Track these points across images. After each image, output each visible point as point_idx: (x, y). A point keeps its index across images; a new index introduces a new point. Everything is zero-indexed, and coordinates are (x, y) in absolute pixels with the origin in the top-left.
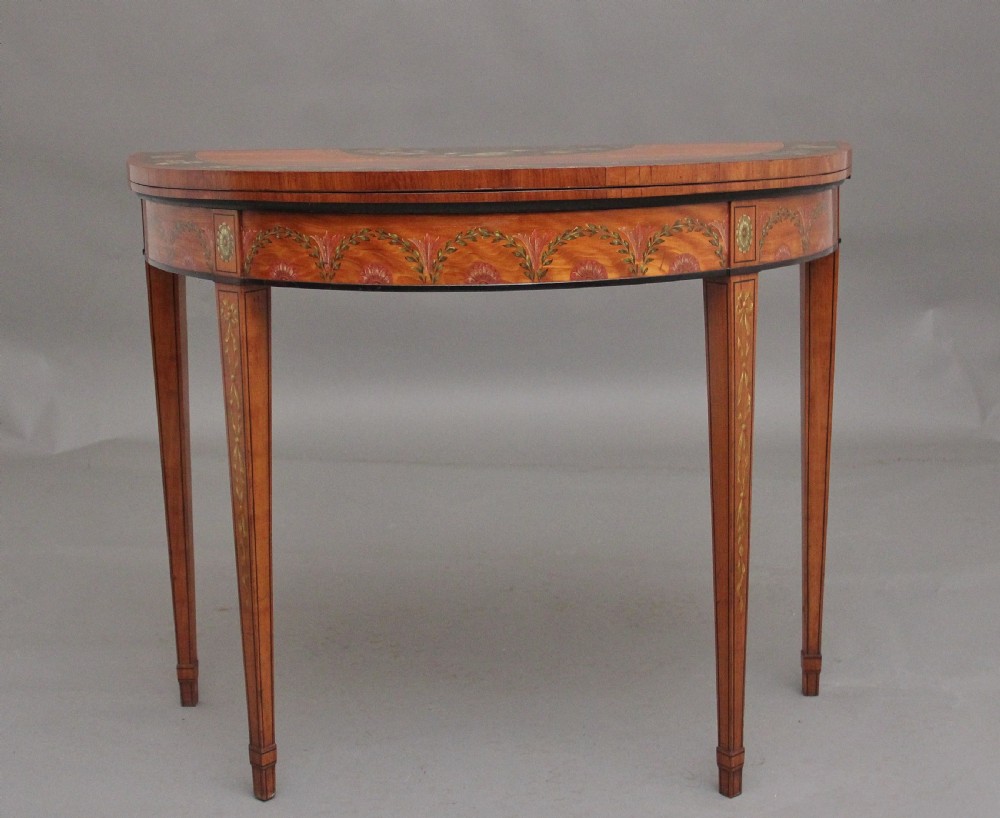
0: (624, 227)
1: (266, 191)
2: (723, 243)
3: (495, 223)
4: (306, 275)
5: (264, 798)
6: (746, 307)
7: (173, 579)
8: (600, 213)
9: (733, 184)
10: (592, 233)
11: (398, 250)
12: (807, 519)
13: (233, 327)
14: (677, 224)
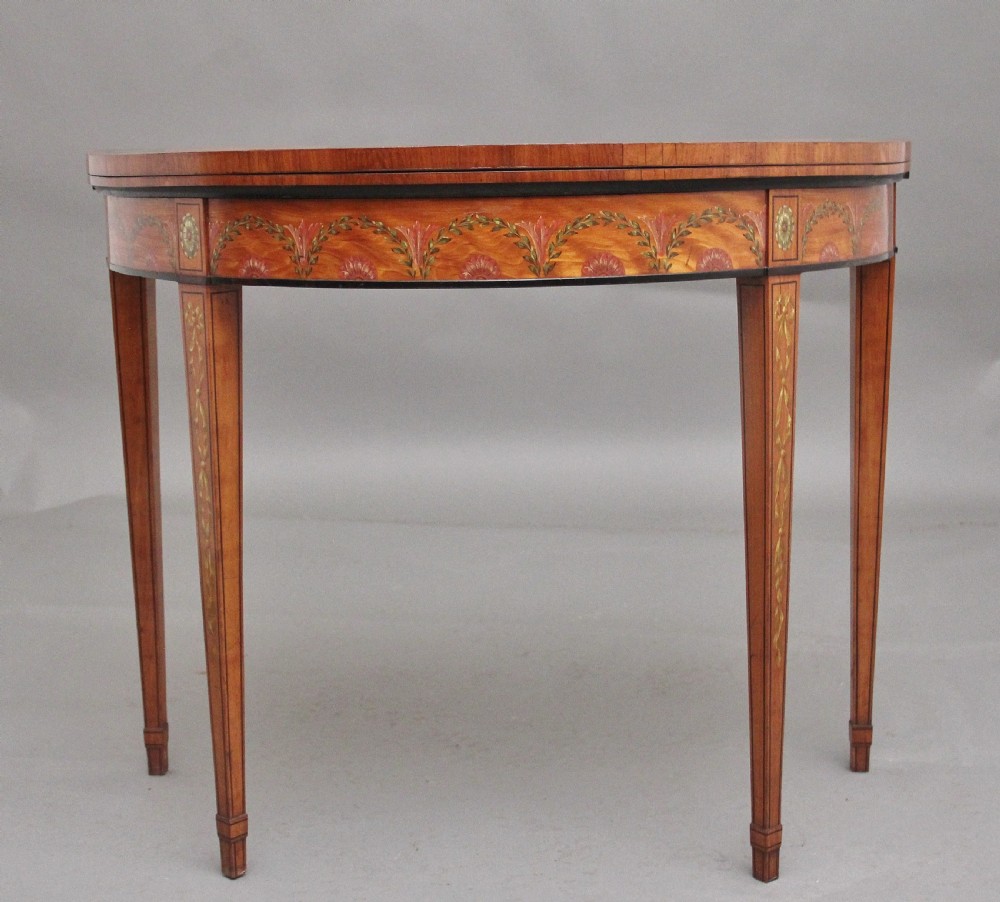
0: (643, 214)
1: (234, 174)
2: (760, 238)
3: (494, 209)
4: (279, 271)
5: (234, 876)
6: (787, 313)
7: (140, 630)
8: (617, 198)
9: (771, 168)
10: (607, 222)
11: (383, 241)
12: (857, 569)
13: (199, 333)
14: (705, 213)
